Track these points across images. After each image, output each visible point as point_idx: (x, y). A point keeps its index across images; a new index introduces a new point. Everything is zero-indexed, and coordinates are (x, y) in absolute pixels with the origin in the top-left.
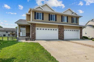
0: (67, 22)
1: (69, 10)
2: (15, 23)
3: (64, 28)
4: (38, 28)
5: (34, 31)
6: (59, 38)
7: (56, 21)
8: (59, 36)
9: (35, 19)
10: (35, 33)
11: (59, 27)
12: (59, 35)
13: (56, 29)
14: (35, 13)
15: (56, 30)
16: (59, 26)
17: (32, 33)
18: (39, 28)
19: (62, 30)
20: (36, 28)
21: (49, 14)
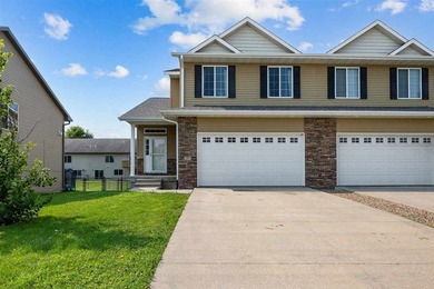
0: (364, 95)
1: (376, 33)
2: (121, 119)
3: (335, 132)
4: (206, 135)
5: (190, 148)
6: (307, 179)
7: (297, 95)
8: (308, 171)
9: (198, 94)
10: (194, 159)
11: (311, 126)
12: (307, 165)
13: (294, 135)
14: (198, 68)
15: (294, 140)
16: (307, 120)
17: (181, 158)
18: (213, 136)
19: (326, 140)
20: (200, 136)
21: (263, 69)
